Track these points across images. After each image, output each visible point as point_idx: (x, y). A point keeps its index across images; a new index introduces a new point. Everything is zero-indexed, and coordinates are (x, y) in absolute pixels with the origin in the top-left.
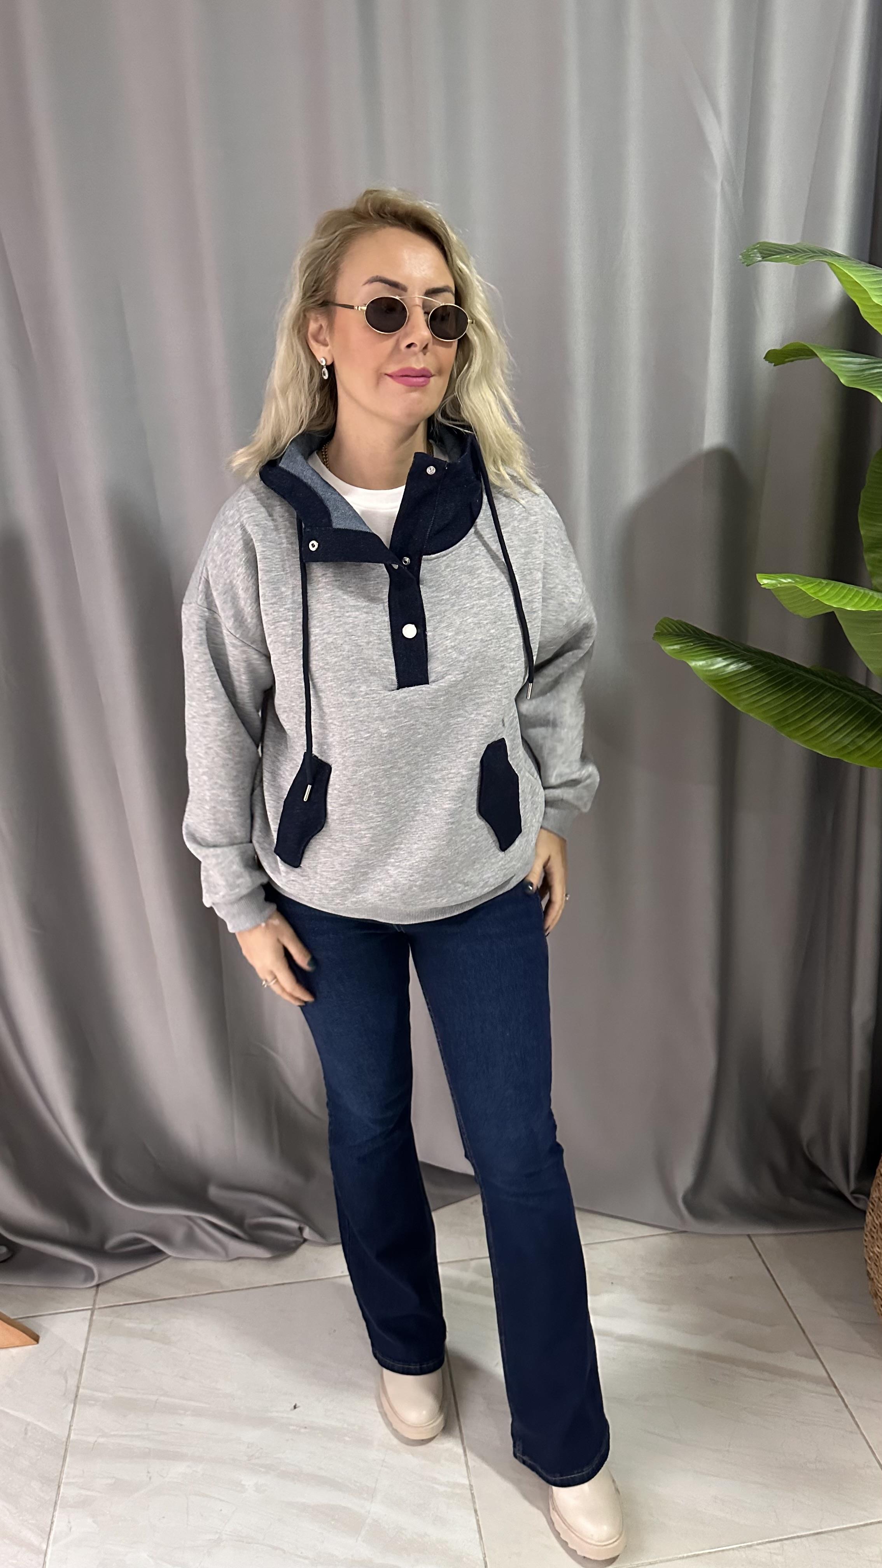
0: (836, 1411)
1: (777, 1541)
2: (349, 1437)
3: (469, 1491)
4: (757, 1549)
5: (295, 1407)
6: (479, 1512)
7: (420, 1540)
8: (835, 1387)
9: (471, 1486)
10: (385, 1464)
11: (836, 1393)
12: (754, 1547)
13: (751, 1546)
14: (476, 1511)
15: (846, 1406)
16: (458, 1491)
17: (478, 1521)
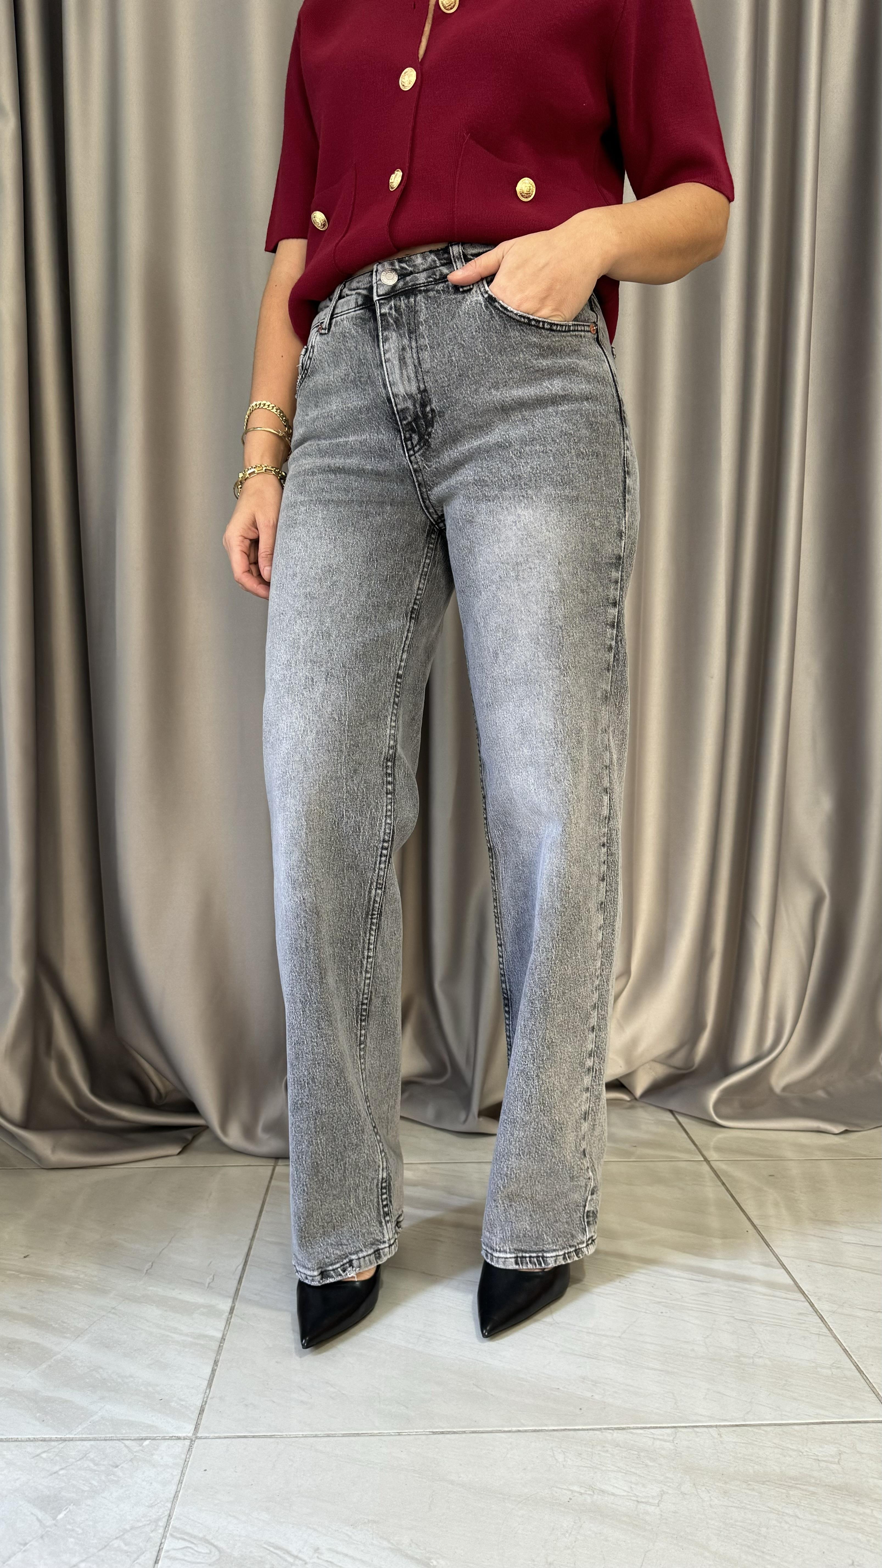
0: (800, 1314)
1: (668, 1427)
2: (80, 1285)
3: (218, 1344)
4: (632, 1433)
5: (25, 1257)
6: (219, 1364)
7: (120, 1380)
8: (803, 1293)
9: (223, 1339)
10: (113, 1311)
11: (803, 1299)
12: (629, 1431)
13: (623, 1429)
14: (216, 1363)
15: (816, 1311)
16: (202, 1343)
17: (213, 1371)
